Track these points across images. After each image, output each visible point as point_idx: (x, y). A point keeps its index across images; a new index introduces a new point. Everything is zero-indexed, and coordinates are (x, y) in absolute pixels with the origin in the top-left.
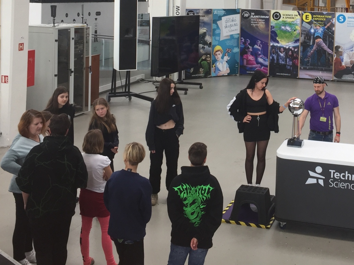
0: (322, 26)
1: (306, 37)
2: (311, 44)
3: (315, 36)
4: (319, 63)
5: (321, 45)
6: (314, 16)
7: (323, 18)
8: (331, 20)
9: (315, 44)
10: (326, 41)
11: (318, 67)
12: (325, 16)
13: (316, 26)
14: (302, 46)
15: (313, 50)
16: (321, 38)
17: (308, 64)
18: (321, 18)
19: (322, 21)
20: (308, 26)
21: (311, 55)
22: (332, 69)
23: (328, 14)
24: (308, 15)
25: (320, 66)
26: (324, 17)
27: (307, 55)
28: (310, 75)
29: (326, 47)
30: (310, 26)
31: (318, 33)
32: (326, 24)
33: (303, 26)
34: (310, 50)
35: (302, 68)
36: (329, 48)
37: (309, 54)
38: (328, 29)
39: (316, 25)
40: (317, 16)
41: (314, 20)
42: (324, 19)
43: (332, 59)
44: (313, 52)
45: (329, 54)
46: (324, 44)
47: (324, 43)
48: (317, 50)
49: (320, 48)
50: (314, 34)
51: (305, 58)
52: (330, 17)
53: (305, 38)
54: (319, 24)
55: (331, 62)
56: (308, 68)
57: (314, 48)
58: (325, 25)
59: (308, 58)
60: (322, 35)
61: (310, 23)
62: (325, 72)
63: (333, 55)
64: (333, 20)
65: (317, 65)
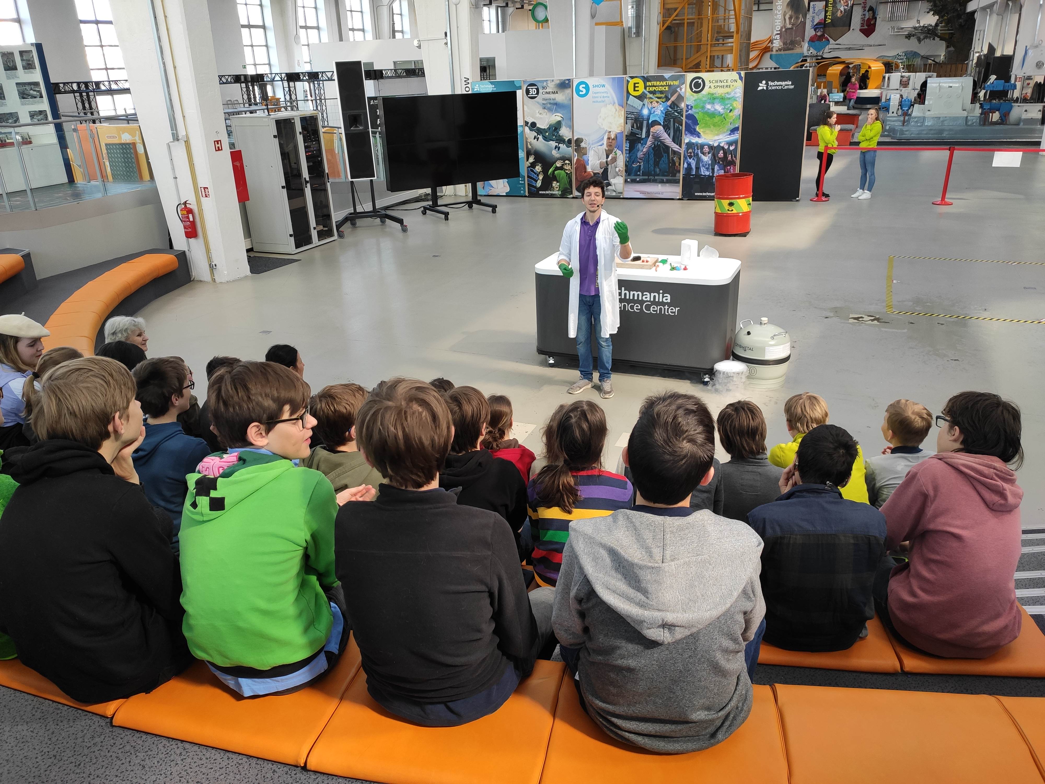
0: (663, 102)
1: (635, 125)
2: (644, 136)
3: (650, 121)
4: (658, 170)
5: (659, 137)
6: (649, 84)
7: (663, 86)
8: (678, 89)
9: (651, 136)
10: (669, 129)
11: (656, 177)
12: (668, 82)
13: (651, 102)
14: (627, 141)
15: (646, 147)
16: (660, 124)
17: (638, 173)
18: (661, 86)
19: (661, 92)
20: (637, 104)
21: (642, 156)
22: (679, 179)
23: (673, 78)
24: (638, 83)
25: (658, 175)
26: (666, 83)
27: (637, 157)
28: (642, 192)
29: (668, 140)
30: (642, 103)
31: (655, 116)
32: (670, 97)
33: (629, 105)
34: (641, 149)
35: (629, 180)
36: (674, 141)
37: (640, 154)
38: (672, 106)
39: (652, 100)
40: (653, 82)
41: (649, 92)
42: (665, 88)
43: (679, 161)
44: (647, 151)
45: (674, 152)
46: (667, 136)
47: (665, 133)
48: (653, 146)
49: (659, 143)
50: (648, 119)
51: (633, 162)
52: (676, 83)
53: (633, 127)
54: (656, 97)
55: (677, 166)
56: (638, 180)
57: (649, 143)
58: (667, 99)
59: (639, 162)
60: (662, 119)
61: (641, 98)
62: (667, 185)
63: (680, 153)
64: (681, 89)
65: (653, 172)
